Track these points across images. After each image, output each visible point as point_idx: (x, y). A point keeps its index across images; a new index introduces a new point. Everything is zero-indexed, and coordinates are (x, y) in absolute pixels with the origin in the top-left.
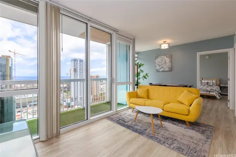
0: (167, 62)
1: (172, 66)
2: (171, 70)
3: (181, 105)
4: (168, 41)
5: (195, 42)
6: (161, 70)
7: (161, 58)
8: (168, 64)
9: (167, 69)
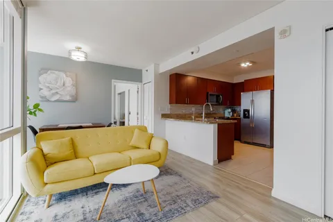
0: (67, 85)
1: (77, 92)
2: (75, 99)
3: (138, 151)
4: (85, 48)
5: (111, 66)
6: (53, 99)
7: (54, 75)
8: (69, 89)
9: (68, 98)
